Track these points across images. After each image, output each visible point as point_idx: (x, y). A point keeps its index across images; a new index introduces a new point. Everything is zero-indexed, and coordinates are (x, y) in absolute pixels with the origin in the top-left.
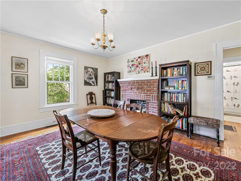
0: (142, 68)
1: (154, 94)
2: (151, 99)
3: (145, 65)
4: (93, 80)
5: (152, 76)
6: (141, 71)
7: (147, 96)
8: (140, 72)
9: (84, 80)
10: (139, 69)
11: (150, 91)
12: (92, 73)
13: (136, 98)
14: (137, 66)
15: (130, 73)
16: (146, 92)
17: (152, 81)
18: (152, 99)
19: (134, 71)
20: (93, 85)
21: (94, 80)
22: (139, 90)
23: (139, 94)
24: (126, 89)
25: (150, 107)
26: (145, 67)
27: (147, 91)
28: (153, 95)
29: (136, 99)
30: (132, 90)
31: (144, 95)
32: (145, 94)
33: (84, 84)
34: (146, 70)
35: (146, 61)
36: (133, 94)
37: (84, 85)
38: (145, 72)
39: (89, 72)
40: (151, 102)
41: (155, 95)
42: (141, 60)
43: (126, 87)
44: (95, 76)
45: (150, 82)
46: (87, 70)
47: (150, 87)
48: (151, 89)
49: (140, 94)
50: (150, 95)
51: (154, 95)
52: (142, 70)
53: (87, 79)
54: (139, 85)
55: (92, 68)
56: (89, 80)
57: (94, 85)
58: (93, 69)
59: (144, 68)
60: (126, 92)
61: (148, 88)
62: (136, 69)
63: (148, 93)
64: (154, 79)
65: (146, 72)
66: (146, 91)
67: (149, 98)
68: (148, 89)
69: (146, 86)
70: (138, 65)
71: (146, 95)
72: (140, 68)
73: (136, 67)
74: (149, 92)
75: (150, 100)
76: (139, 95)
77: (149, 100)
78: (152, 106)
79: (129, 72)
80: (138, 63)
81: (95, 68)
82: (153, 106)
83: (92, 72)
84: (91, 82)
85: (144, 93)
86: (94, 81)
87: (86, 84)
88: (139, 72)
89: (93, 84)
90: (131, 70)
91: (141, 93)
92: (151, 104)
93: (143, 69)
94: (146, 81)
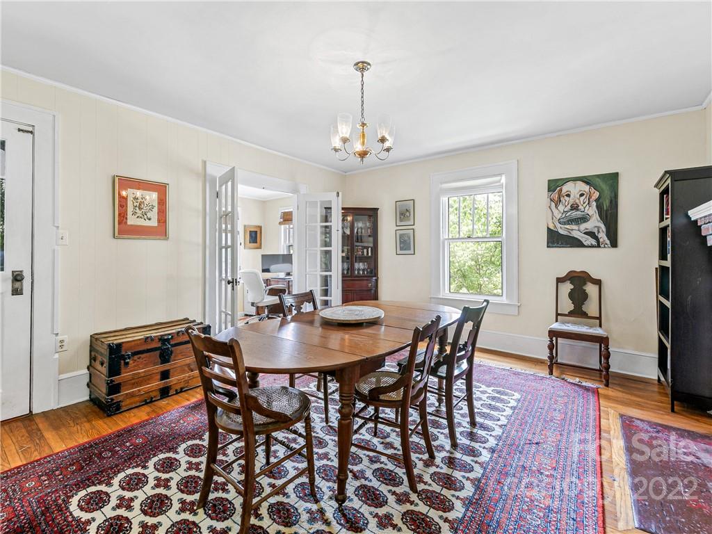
4: (588, 226)
9: (548, 228)
12: (582, 198)
20: (592, 246)
21: (595, 223)
33: (548, 244)
37: (548, 247)
39: (568, 196)
44: (599, 207)
46: (561, 190)
53: (559, 225)
55: (586, 180)
56: (568, 226)
57: (599, 246)
58: (587, 183)
81: (598, 176)
83: (582, 195)
84: (576, 234)
86: (598, 228)
87: (553, 243)
89: (589, 241)
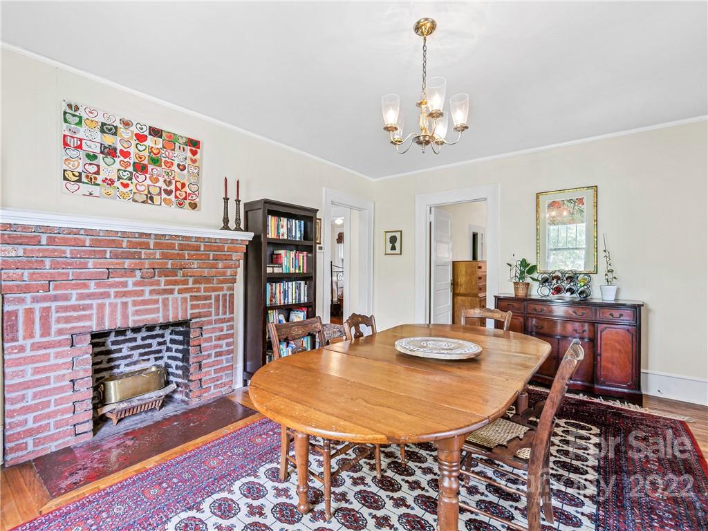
0: (169, 183)
1: (222, 289)
2: (213, 310)
3: (183, 175)
5: (226, 227)
6: (164, 196)
7: (194, 303)
8: (156, 198)
10: (148, 182)
11: (207, 279)
13: (137, 318)
14: (140, 168)
15: (85, 188)
16: (190, 285)
17: (226, 246)
18: (217, 308)
19: (117, 184)
22: (156, 278)
23: (155, 297)
24: (67, 274)
25: (209, 339)
26: (183, 185)
27: (195, 282)
28: (219, 295)
29: (134, 321)
30: (111, 280)
31: (185, 300)
32: (188, 295)
34: (185, 198)
35: (188, 161)
36: (119, 301)
38: (181, 205)
40: (210, 323)
41: (226, 292)
42: (164, 147)
43: (69, 264)
45: (220, 249)
47: (214, 267)
48: (216, 272)
49: (161, 298)
50: (209, 294)
51: (221, 293)
52: (169, 193)
54: (164, 256)
59: (177, 189)
60: (56, 298)
61: (206, 272)
62: (130, 179)
63: (198, 290)
64: (237, 240)
65: (187, 205)
66: (191, 280)
67: (204, 306)
68: (204, 272)
69: (196, 264)
70: (146, 162)
71: (194, 298)
72: (157, 180)
73: (131, 169)
74: (202, 286)
75: (209, 314)
76: (157, 302)
77: (205, 316)
78: (213, 335)
79: (80, 181)
80: (146, 153)
82: (218, 334)
85: (180, 291)
88: (151, 199)
90: (98, 173)
91: (165, 291)
92: (209, 327)
93: (172, 187)
94: (202, 244)
